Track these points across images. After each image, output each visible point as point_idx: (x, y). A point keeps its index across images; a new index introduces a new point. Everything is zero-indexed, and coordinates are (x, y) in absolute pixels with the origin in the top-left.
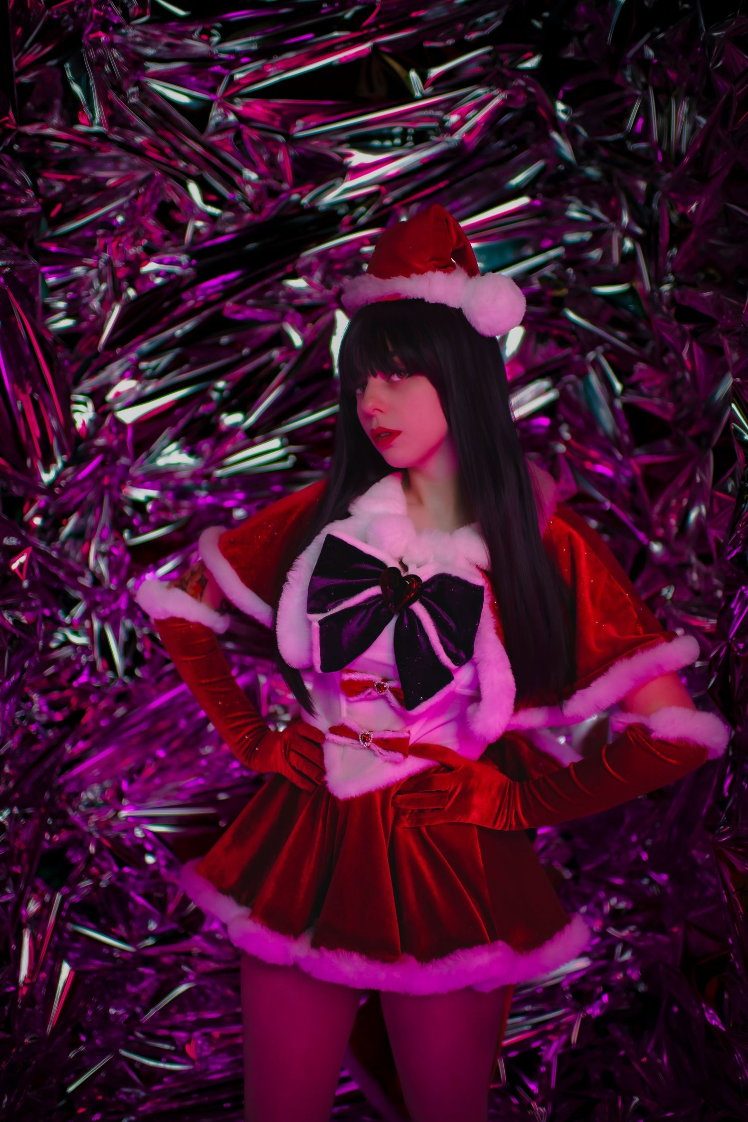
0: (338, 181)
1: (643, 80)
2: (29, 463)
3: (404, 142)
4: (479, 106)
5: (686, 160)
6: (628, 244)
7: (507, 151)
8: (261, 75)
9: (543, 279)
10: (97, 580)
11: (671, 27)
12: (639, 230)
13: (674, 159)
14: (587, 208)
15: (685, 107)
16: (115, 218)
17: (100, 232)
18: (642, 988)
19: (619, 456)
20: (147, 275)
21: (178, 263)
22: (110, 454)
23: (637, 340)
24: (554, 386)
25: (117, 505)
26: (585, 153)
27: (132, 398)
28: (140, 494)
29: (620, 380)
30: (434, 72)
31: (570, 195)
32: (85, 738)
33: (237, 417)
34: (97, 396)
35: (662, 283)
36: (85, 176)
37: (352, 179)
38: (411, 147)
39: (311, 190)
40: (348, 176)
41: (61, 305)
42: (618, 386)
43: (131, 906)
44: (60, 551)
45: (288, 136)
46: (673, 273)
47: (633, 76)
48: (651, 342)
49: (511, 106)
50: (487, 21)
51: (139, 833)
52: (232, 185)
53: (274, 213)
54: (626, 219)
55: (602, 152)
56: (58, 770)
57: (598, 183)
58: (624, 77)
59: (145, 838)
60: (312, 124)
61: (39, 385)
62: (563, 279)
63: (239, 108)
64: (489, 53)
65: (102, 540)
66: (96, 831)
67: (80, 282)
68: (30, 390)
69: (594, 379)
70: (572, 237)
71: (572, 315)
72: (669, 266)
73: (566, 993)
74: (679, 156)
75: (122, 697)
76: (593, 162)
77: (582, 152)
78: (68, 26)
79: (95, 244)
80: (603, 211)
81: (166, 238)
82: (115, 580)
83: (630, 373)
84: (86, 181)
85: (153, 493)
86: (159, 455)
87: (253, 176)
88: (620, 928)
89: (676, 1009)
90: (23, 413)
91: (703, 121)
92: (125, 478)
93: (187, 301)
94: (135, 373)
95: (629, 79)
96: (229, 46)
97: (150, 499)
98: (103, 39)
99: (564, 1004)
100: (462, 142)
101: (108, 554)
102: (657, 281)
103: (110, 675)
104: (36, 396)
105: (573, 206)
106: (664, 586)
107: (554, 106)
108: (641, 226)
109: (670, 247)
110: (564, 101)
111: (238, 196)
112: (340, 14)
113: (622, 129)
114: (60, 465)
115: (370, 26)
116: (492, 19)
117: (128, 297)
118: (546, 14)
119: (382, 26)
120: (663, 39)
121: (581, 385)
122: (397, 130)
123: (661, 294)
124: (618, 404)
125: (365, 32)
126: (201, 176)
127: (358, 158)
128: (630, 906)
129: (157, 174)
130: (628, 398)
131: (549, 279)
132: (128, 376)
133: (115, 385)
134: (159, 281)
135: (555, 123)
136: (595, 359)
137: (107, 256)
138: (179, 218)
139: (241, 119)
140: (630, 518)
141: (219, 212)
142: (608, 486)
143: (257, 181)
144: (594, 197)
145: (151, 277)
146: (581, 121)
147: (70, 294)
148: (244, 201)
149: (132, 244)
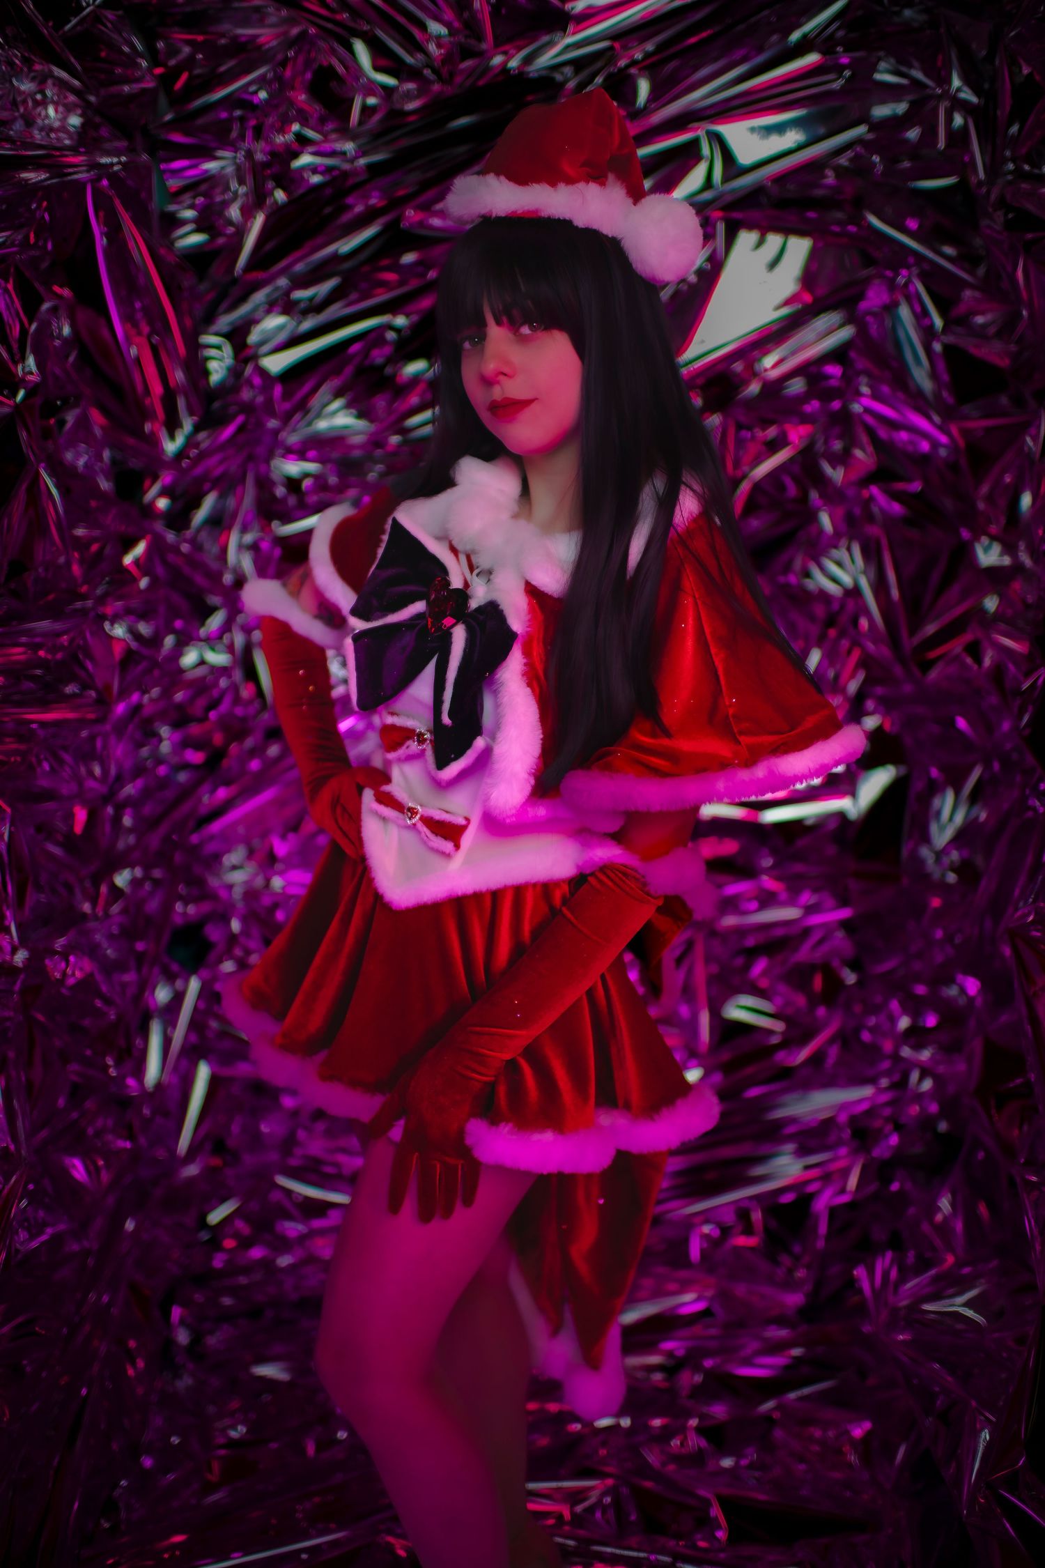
0: (556, 35)
2: (148, 427)
6: (958, 120)
9: (838, 170)
10: (239, 581)
12: (973, 99)
14: (904, 69)
16: (255, 93)
17: (237, 113)
18: (942, 1126)
19: (937, 419)
20: (300, 170)
21: (341, 155)
22: (253, 415)
23: (967, 259)
24: (848, 321)
25: (265, 483)
27: (282, 337)
28: (293, 468)
29: (943, 313)
31: (879, 49)
32: (227, 783)
33: (421, 366)
34: (237, 336)
36: (221, 35)
37: (574, 33)
39: (519, 49)
40: (570, 28)
41: (189, 214)
42: (938, 322)
44: (193, 542)
46: (1013, 160)
48: (986, 260)
52: (415, 46)
53: (470, 83)
54: (956, 82)
56: (192, 825)
57: (920, 30)
61: (159, 325)
62: (864, 169)
65: (246, 529)
66: (242, 902)
67: (213, 182)
68: (147, 331)
69: (904, 312)
70: (881, 111)
71: (874, 221)
72: (1009, 149)
73: (842, 1129)
75: (273, 733)
79: (230, 130)
80: (926, 74)
81: (325, 120)
83: (955, 304)
84: (223, 41)
85: (311, 467)
86: (319, 415)
87: (443, 31)
88: (918, 1047)
89: (980, 1156)
90: (139, 361)
92: (276, 446)
93: (350, 207)
94: (287, 307)
97: (306, 475)
99: (839, 1144)
101: (254, 547)
102: (994, 171)
103: (257, 703)
104: (155, 340)
105: (883, 65)
106: (987, 596)
108: (977, 92)
109: (1010, 125)
111: (420, 59)
114: (188, 429)
117: (276, 202)
121: (888, 323)
124: (937, 347)
126: (372, 32)
127: (585, 2)
129: (312, 31)
130: (950, 339)
131: (846, 169)
132: (276, 310)
133: (259, 322)
134: (317, 179)
136: (907, 285)
137: (245, 147)
138: (344, 91)
140: (949, 505)
141: (395, 82)
142: (919, 460)
143: (447, 38)
144: (914, 52)
145: (306, 174)
147: (199, 200)
148: (428, 67)
149: (279, 130)
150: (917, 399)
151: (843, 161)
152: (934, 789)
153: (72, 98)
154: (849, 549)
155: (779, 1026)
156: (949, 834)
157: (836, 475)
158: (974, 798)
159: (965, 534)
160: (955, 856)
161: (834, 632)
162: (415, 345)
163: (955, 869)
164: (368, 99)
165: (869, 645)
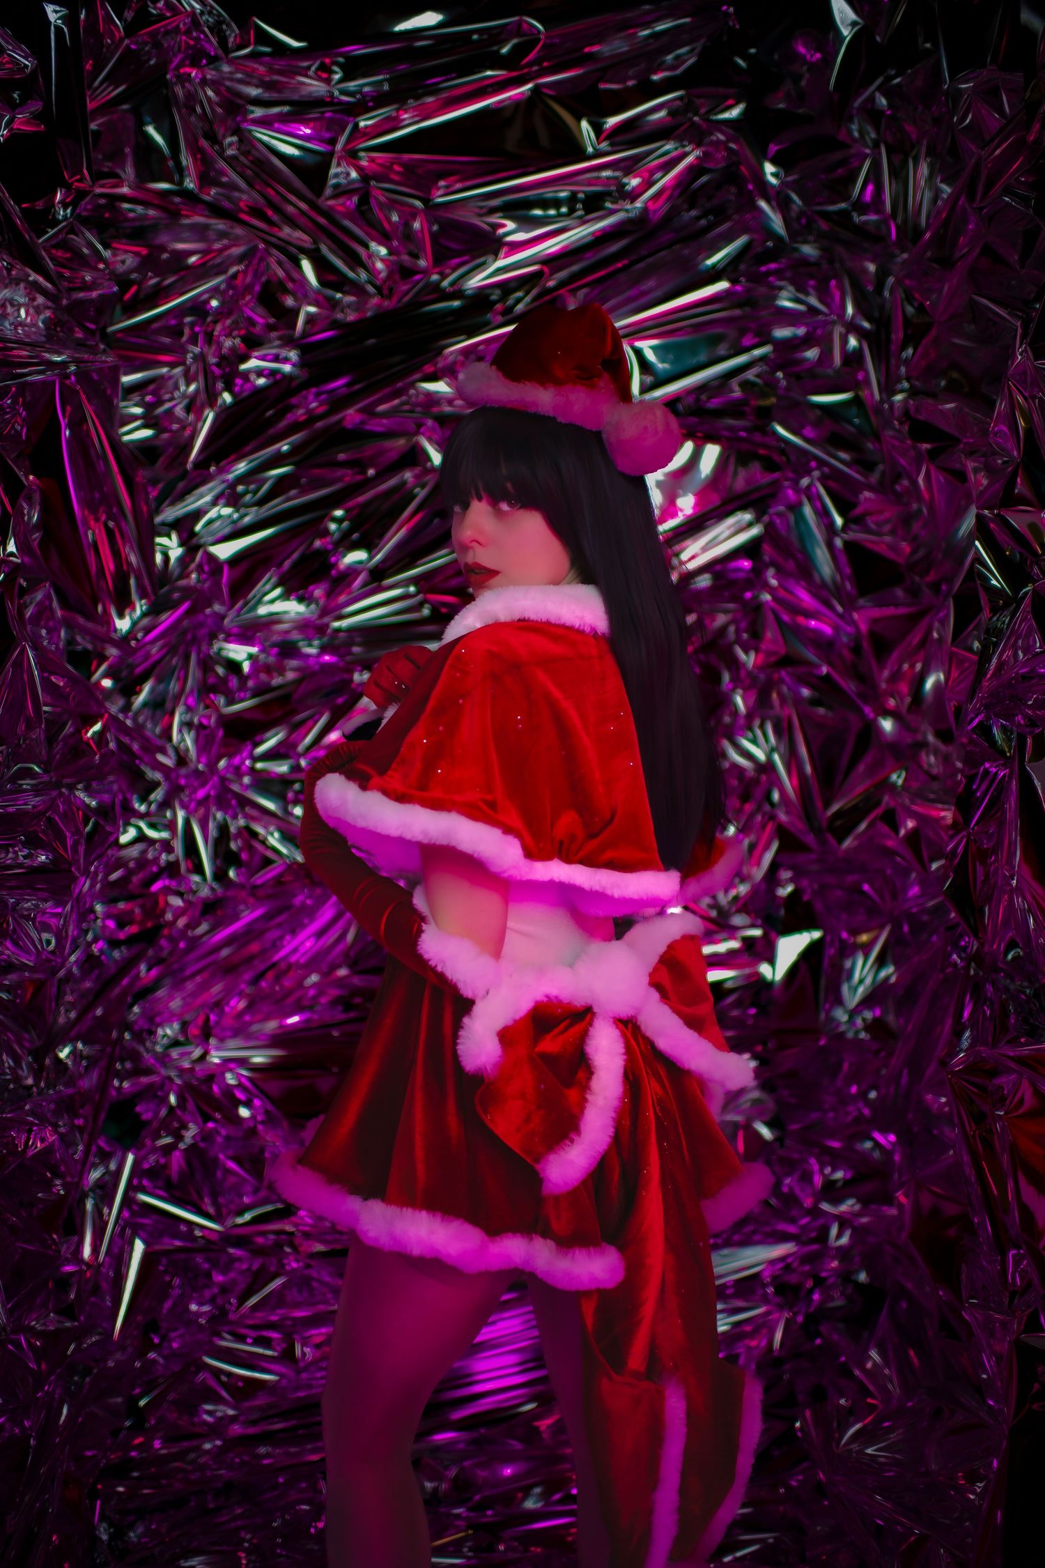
0: (490, 258)
1: (873, 135)
2: (100, 608)
3: (572, 211)
4: (667, 166)
5: (928, 235)
6: (853, 342)
7: (703, 222)
8: (391, 124)
9: (745, 385)
10: (182, 760)
11: (909, 71)
12: (866, 325)
13: (910, 234)
14: (802, 296)
15: (924, 169)
16: (207, 301)
17: (188, 319)
18: (862, 1277)
19: (840, 609)
20: (247, 373)
21: (286, 360)
22: (199, 600)
23: (865, 465)
24: (758, 520)
25: (207, 664)
26: (799, 227)
27: (227, 530)
28: (234, 651)
29: (841, 514)
30: (612, 121)
31: (781, 279)
32: (160, 963)
33: (360, 555)
34: (184, 527)
35: (895, 393)
36: (163, 248)
37: (506, 256)
38: (580, 217)
39: (454, 269)
40: (502, 254)
41: (138, 410)
42: (839, 521)
43: (219, 1174)
44: (135, 719)
45: (426, 201)
46: (908, 380)
47: (860, 131)
48: (880, 465)
49: (707, 166)
50: (677, 57)
51: (230, 1079)
52: (355, 261)
53: (406, 299)
55: (823, 225)
56: (129, 999)
57: (816, 264)
58: (850, 132)
59: (240, 1085)
60: (458, 186)
61: (115, 510)
62: (770, 384)
63: (364, 163)
64: (680, 98)
65: (189, 709)
66: (177, 1076)
67: (163, 382)
68: (104, 518)
69: (808, 510)
70: (782, 333)
71: (780, 430)
72: (903, 369)
73: (765, 1286)
74: (918, 233)
75: (209, 909)
76: (810, 238)
77: (796, 226)
78: (149, 59)
79: (181, 334)
80: (821, 301)
81: (271, 328)
82: (203, 759)
83: (853, 504)
84: (165, 256)
85: (252, 650)
86: (259, 602)
87: (383, 251)
88: (836, 1201)
89: (904, 1305)
90: (95, 545)
91: (947, 189)
92: (216, 629)
93: (295, 409)
94: (231, 497)
95: (856, 134)
96: (352, 85)
97: (247, 657)
98: (193, 75)
99: (765, 1300)
100: (645, 210)
101: (194, 726)
102: (888, 388)
103: (196, 878)
104: (111, 524)
105: (784, 294)
106: (894, 771)
107: (762, 168)
108: (869, 320)
109: (903, 348)
110: (774, 162)
111: (363, 276)
112: (495, 48)
113: (846, 198)
114: (138, 612)
115: (530, 64)
116: (685, 56)
117: (224, 401)
118: (753, 51)
119: (546, 64)
120: (898, 85)
121: (792, 518)
122: (564, 195)
123: (892, 405)
124: (839, 543)
125: (526, 70)
126: (318, 250)
128: (849, 1176)
129: (261, 246)
130: (850, 536)
131: (753, 384)
132: (222, 501)
133: (206, 513)
134: (261, 381)
135: (763, 188)
136: (809, 487)
137: (197, 350)
138: (290, 302)
139: (365, 176)
140: (851, 687)
141: (339, 295)
142: (824, 646)
143: (387, 257)
144: (812, 282)
145: (252, 377)
146: (795, 186)
147: (148, 398)
148: (370, 282)
149: (229, 335)
150: (818, 589)
151: (750, 375)
152: (844, 952)
153: (40, 300)
154: (762, 727)
156: (861, 993)
157: (749, 659)
158: (881, 962)
159: (869, 712)
160: (868, 1015)
161: (749, 807)
162: (355, 536)
163: (868, 1027)
164: (312, 309)
165: (783, 817)
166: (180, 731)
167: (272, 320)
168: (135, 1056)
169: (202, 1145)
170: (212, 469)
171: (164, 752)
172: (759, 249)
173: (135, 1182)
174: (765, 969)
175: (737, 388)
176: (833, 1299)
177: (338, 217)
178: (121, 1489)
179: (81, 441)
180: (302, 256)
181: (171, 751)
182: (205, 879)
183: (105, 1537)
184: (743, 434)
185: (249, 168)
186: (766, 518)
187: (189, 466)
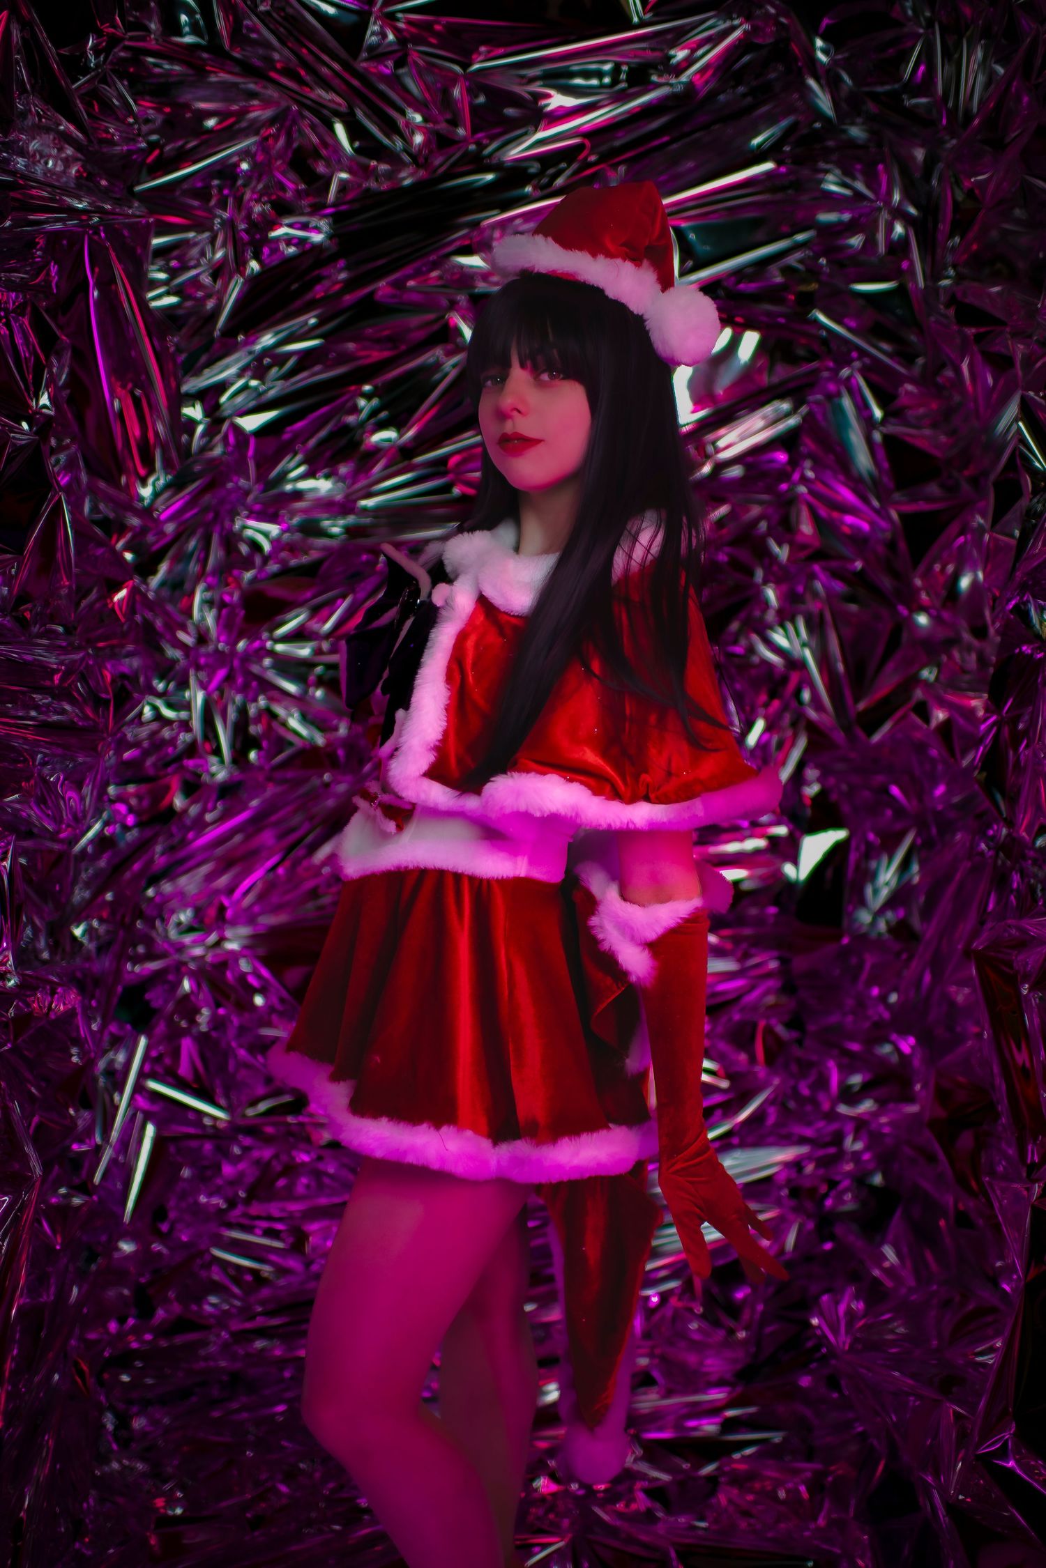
0: (531, 128)
1: (928, 14)
2: (123, 480)
3: (615, 81)
4: (715, 39)
5: (976, 121)
6: (899, 229)
7: (749, 99)
9: (787, 270)
10: (202, 638)
12: (912, 210)
13: (961, 119)
14: (848, 181)
15: (979, 54)
16: (237, 165)
17: (216, 182)
18: (878, 1179)
19: (876, 503)
20: (277, 239)
21: (317, 230)
22: (221, 473)
23: (906, 356)
24: (796, 409)
25: (231, 540)
26: (849, 106)
27: (252, 404)
29: (882, 405)
31: (827, 162)
33: (389, 434)
34: (209, 398)
35: (940, 278)
36: (187, 106)
37: (545, 129)
38: (624, 90)
39: (495, 138)
40: (542, 125)
41: (162, 276)
42: (878, 413)
43: (232, 1064)
45: (465, 66)
46: (954, 267)
47: (914, 9)
48: (923, 356)
49: (754, 41)
51: (244, 966)
52: (391, 128)
53: (440, 171)
54: (897, 197)
55: (871, 107)
57: (863, 147)
58: (904, 10)
59: (254, 973)
60: (499, 51)
61: (142, 378)
62: (813, 271)
63: (401, 25)
65: (210, 587)
67: (188, 248)
68: (130, 385)
69: (847, 403)
70: (826, 217)
71: (822, 318)
72: (949, 259)
73: (780, 1188)
74: (968, 116)
75: (225, 792)
76: (859, 120)
77: (844, 106)
79: (209, 197)
80: (869, 186)
81: (302, 194)
82: (223, 639)
83: (894, 397)
84: (188, 115)
85: (272, 529)
86: (286, 478)
87: (420, 118)
88: (853, 1103)
90: (121, 415)
91: (1000, 70)
92: (240, 504)
94: (258, 368)
95: (910, 12)
99: (778, 1202)
100: (690, 85)
101: (216, 603)
102: (935, 275)
103: (213, 759)
104: (138, 392)
105: (830, 177)
106: (924, 667)
107: (813, 44)
108: (916, 206)
109: (951, 236)
110: (824, 39)
111: (399, 144)
113: (897, 78)
117: (252, 270)
121: (830, 409)
122: (607, 67)
123: (939, 290)
124: (877, 436)
126: (352, 114)
127: (558, 100)
128: (866, 1080)
129: (295, 108)
130: (891, 429)
131: (794, 270)
132: (249, 373)
133: (232, 384)
134: (292, 250)
135: (813, 66)
136: (849, 378)
137: (226, 215)
138: (321, 169)
139: (402, 39)
140: (887, 583)
141: (373, 163)
142: (859, 542)
143: (423, 125)
144: (858, 167)
145: (282, 246)
146: (848, 65)
147: (173, 263)
148: (405, 150)
149: (258, 201)
150: (856, 483)
152: (872, 852)
153: (69, 151)
154: (794, 621)
155: (724, 1084)
156: (884, 893)
157: (782, 553)
158: (906, 863)
159: (903, 610)
160: (892, 917)
161: (776, 703)
162: (383, 415)
163: (891, 930)
164: (344, 175)
165: (812, 714)
166: (201, 610)
167: (302, 186)
168: (149, 941)
169: (214, 1034)
170: (241, 338)
171: (184, 629)
172: (805, 131)
173: (147, 1068)
174: (789, 869)
175: (777, 273)
176: (844, 1202)
177: (374, 80)
178: (125, 1378)
179: (110, 301)
180: (335, 119)
181: (191, 628)
182: (222, 762)
183: (110, 1427)
184: (782, 320)
185: (281, 25)
186: (804, 409)
187: (217, 334)
